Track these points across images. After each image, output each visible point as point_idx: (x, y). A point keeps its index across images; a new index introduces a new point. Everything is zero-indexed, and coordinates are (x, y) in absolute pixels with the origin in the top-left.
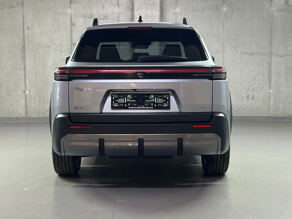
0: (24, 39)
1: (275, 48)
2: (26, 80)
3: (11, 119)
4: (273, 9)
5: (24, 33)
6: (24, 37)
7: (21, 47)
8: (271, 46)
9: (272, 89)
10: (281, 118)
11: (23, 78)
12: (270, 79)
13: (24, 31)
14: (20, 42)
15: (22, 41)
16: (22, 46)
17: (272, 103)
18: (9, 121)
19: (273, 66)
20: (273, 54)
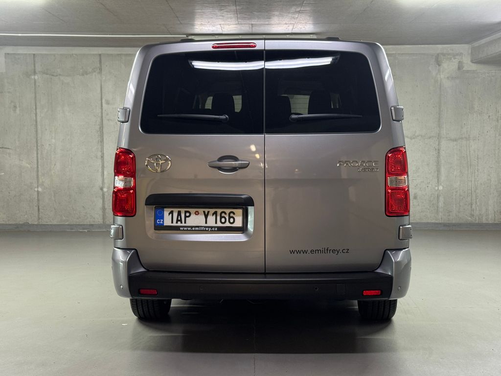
0: (102, 117)
1: (445, 129)
2: (104, 172)
3: (83, 226)
4: (442, 76)
5: (102, 109)
6: (102, 113)
7: (97, 127)
8: (439, 126)
9: (441, 184)
10: (454, 225)
11: (100, 170)
12: (439, 171)
13: (102, 106)
14: (97, 121)
15: (99, 119)
16: (99, 127)
17: (441, 204)
18: (81, 229)
19: (442, 153)
20: (443, 136)
